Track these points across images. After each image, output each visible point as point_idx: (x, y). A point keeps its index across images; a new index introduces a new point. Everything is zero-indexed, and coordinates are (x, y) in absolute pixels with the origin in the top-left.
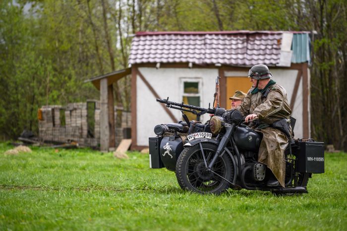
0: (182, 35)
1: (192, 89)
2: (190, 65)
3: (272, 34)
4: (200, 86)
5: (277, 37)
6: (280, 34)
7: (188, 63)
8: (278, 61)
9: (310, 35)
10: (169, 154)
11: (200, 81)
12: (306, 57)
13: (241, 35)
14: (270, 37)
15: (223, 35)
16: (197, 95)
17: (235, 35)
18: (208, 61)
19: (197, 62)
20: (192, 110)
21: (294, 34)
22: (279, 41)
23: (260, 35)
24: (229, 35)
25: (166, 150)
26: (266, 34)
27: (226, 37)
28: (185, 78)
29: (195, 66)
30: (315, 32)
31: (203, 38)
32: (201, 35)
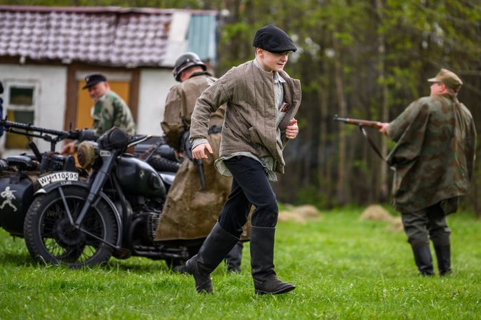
0: (13, 12)
1: (22, 98)
2: (22, 60)
3: (158, 15)
4: (36, 94)
5: (163, 19)
6: (168, 15)
7: (18, 57)
8: (162, 57)
9: (218, 18)
10: (11, 205)
11: (37, 86)
12: (207, 52)
13: (108, 14)
14: (153, 19)
15: (79, 13)
16: (30, 108)
17: (98, 14)
18: (50, 54)
19: (33, 55)
20: (44, 134)
21: (193, 16)
22: (167, 25)
23: (138, 14)
24: (89, 14)
25: (5, 199)
26: (148, 15)
27: (82, 17)
28: (13, 80)
29: (30, 61)
30: (225, 13)
31: (46, 17)
32: (43, 13)
